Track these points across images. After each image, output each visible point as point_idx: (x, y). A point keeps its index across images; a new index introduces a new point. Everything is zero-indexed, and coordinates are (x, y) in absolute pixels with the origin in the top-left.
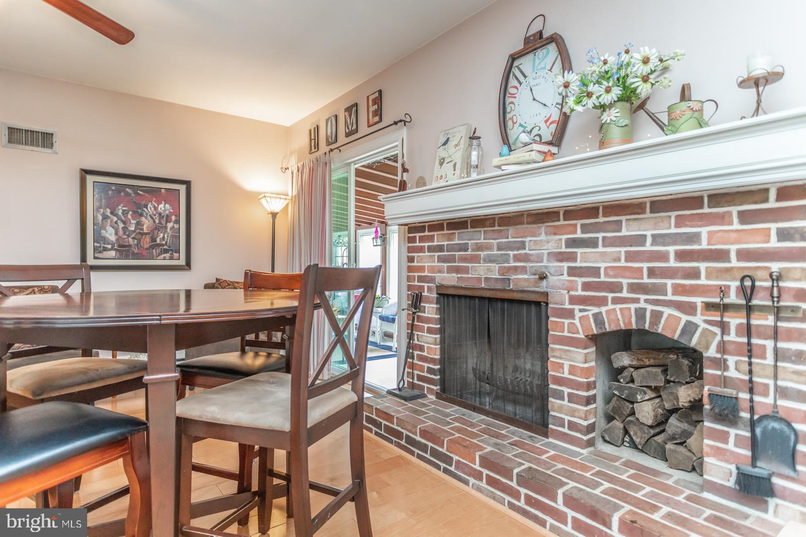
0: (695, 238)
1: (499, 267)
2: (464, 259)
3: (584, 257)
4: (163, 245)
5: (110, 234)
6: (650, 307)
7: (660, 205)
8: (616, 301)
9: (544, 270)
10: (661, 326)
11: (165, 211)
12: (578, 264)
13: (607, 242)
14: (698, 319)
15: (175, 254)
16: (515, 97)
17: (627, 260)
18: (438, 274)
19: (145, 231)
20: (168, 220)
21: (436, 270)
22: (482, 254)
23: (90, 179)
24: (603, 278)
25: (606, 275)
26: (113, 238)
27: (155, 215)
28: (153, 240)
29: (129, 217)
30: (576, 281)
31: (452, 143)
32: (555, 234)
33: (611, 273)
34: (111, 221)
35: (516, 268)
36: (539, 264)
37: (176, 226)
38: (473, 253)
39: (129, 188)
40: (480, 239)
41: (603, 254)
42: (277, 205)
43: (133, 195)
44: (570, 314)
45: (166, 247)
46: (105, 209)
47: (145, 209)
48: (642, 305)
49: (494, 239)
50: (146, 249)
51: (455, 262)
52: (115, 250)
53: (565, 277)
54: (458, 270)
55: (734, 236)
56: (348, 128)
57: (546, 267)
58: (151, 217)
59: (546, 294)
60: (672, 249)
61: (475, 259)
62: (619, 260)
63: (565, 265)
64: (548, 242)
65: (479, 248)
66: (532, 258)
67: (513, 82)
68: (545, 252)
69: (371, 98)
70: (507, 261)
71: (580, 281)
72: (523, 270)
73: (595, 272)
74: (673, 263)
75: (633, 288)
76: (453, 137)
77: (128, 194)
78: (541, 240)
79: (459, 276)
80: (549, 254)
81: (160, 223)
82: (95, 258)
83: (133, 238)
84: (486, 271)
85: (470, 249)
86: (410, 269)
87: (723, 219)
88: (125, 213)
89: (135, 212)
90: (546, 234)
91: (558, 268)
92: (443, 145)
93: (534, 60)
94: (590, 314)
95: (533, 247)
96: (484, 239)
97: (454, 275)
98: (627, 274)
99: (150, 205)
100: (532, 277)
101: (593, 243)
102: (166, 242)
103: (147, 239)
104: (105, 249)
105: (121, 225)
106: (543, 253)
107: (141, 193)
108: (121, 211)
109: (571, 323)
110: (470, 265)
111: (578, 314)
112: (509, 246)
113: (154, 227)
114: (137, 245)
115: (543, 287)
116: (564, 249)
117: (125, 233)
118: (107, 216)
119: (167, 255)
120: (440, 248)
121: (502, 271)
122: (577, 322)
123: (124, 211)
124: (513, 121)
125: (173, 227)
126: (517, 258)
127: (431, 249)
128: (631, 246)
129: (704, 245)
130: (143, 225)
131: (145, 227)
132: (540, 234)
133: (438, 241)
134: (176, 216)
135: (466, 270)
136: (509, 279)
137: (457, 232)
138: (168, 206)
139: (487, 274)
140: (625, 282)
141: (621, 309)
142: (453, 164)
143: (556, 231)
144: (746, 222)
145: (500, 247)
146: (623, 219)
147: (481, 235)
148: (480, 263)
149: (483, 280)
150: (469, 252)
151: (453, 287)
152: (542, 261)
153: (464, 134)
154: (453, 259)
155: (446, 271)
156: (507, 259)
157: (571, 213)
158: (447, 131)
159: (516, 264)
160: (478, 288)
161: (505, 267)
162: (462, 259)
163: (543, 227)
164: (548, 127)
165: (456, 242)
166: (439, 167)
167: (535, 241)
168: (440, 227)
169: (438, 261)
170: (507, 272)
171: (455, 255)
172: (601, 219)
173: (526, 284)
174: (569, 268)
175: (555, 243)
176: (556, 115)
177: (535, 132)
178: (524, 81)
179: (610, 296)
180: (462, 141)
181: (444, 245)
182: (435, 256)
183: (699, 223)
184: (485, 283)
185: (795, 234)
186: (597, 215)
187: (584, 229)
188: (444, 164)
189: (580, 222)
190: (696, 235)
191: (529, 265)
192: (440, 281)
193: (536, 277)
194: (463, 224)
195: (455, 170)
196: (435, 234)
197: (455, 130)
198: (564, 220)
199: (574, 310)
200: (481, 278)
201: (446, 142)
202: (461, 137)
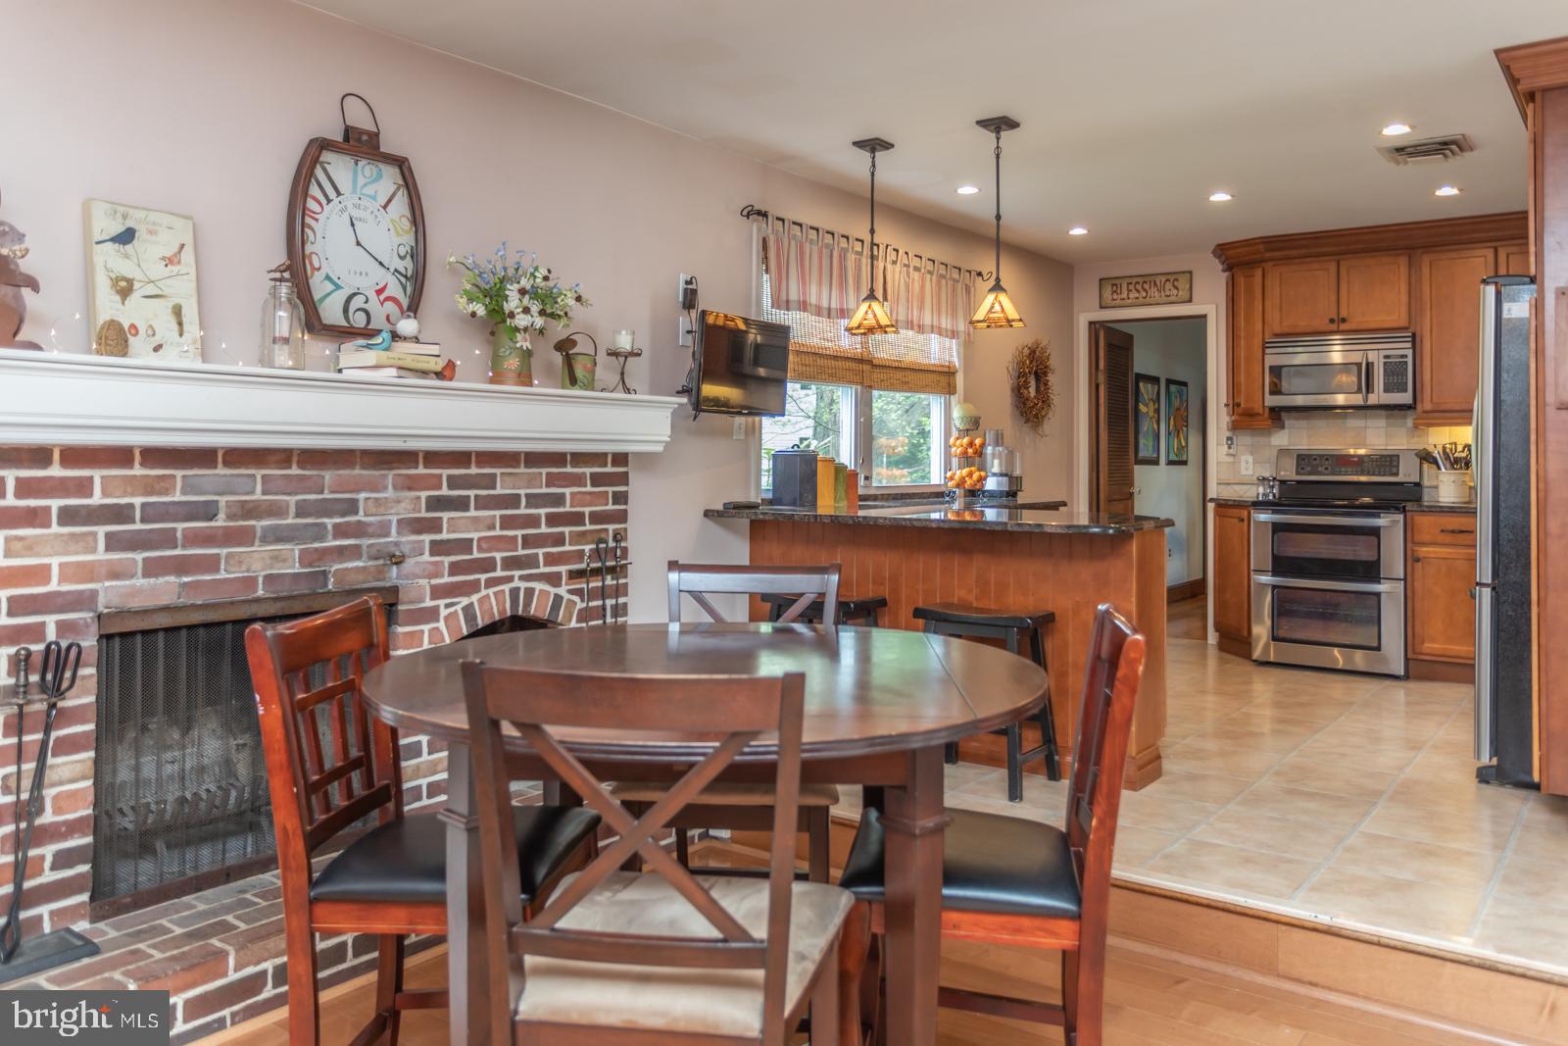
0: (562, 500)
1: (301, 551)
2: (208, 539)
3: (453, 526)
6: (523, 585)
7: (534, 459)
8: (490, 583)
9: (392, 549)
10: (521, 608)
12: (444, 536)
13: (483, 503)
14: (562, 591)
16: (317, 220)
17: (502, 528)
18: (107, 584)
21: (103, 571)
22: (260, 524)
24: (475, 554)
25: (480, 549)
30: (442, 562)
31: (147, 248)
32: (410, 489)
33: (484, 546)
35: (341, 550)
36: (382, 540)
38: (231, 524)
40: (251, 492)
41: (475, 519)
44: (435, 611)
48: (517, 583)
49: (289, 494)
51: (174, 547)
53: (426, 557)
54: (181, 566)
55: (588, 497)
57: (396, 544)
59: (398, 589)
60: (543, 512)
61: (243, 537)
62: (492, 527)
63: (427, 538)
64: (398, 501)
65: (250, 511)
66: (370, 530)
67: (312, 187)
68: (394, 519)
70: (321, 538)
71: (447, 560)
72: (355, 552)
73: (465, 545)
74: (543, 528)
75: (506, 564)
76: (151, 233)
78: (386, 498)
79: (186, 579)
80: (399, 521)
84: (268, 561)
85: (222, 515)
87: (578, 480)
90: (395, 488)
91: (416, 545)
93: (355, 170)
94: (459, 608)
95: (372, 510)
96: (265, 493)
97: (172, 579)
98: (502, 545)
100: (370, 563)
101: (462, 504)
106: (390, 520)
109: (434, 629)
110: (224, 551)
111: (444, 612)
112: (325, 509)
115: (390, 578)
116: (424, 514)
120: (121, 514)
121: (306, 558)
122: (441, 625)
124: (311, 264)
126: (340, 531)
127: (70, 516)
128: (506, 508)
129: (568, 507)
132: (385, 488)
133: (105, 494)
135: (212, 564)
136: (324, 573)
137: (179, 473)
139: (271, 568)
140: (498, 556)
141: (495, 594)
142: (171, 305)
143: (412, 484)
144: (594, 485)
145: (302, 510)
146: (498, 471)
147: (255, 486)
148: (252, 545)
149: (260, 580)
150: (220, 522)
151: (166, 609)
152: (387, 535)
153: (188, 239)
154: (168, 539)
155: (140, 572)
156: (319, 533)
157: (433, 458)
158: (121, 209)
159: (338, 543)
160: (244, 602)
161: (316, 550)
162: (194, 539)
163: (391, 474)
164: (382, 304)
165: (178, 497)
166: (118, 298)
167: (376, 499)
168: (120, 456)
169: (108, 548)
170: (320, 559)
171: (174, 530)
172: (474, 470)
173: (361, 577)
174: (433, 543)
175: (411, 504)
176: (394, 289)
177: (357, 302)
178: (336, 200)
179: (483, 577)
180: (188, 256)
181: (131, 506)
182: (94, 535)
183: (564, 483)
184: (263, 590)
185: (621, 498)
186: (467, 465)
187: (453, 482)
188: (135, 298)
189: (445, 472)
190: (563, 496)
191: (365, 542)
192: (117, 602)
193: (381, 562)
194: (203, 457)
195: (180, 324)
196: (97, 475)
197: (153, 217)
198: (426, 467)
199: (438, 607)
200: (254, 578)
201: (126, 237)
202: (183, 246)
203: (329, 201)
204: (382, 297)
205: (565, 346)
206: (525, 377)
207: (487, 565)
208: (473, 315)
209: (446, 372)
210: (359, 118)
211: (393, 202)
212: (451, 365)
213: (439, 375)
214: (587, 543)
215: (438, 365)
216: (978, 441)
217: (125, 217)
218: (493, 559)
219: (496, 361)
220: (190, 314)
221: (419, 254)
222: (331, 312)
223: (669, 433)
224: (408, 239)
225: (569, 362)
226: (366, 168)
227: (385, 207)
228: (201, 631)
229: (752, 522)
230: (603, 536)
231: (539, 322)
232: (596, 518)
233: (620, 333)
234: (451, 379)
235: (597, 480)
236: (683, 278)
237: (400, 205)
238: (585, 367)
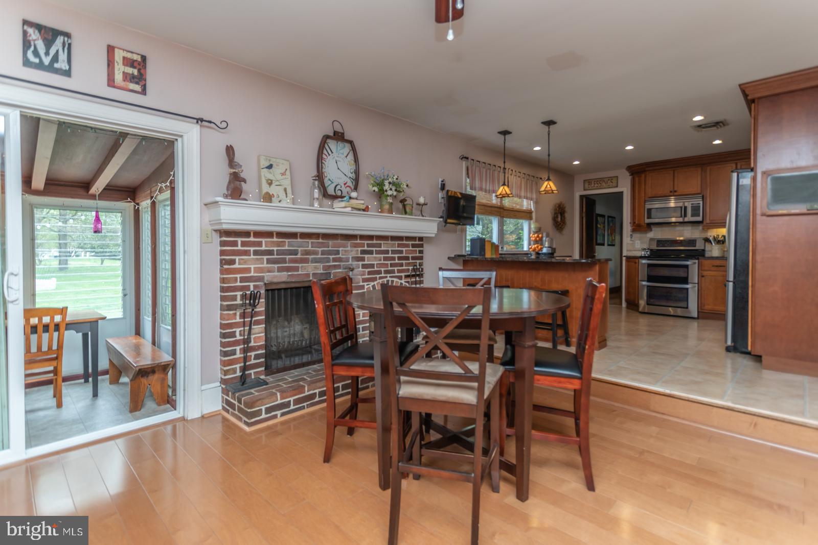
1: (323, 266)
2: (296, 261)
3: (369, 259)
6: (390, 279)
7: (394, 238)
8: (380, 278)
12: (366, 262)
13: (378, 252)
14: (403, 281)
16: (326, 161)
17: (384, 260)
18: (267, 274)
21: (266, 270)
22: (311, 257)
24: (376, 269)
30: (365, 271)
31: (276, 170)
32: (355, 247)
33: (378, 266)
35: (335, 265)
36: (347, 263)
38: (302, 257)
40: (308, 247)
41: (375, 257)
44: (363, 287)
48: (388, 278)
49: (319, 248)
51: (286, 263)
53: (361, 269)
54: (288, 269)
55: (410, 251)
56: (37, 57)
57: (351, 265)
60: (396, 256)
61: (306, 261)
62: (380, 260)
63: (361, 263)
64: (352, 251)
65: (307, 253)
66: (343, 260)
67: (324, 151)
68: (350, 257)
70: (328, 262)
71: (367, 270)
72: (338, 267)
73: (372, 266)
74: (397, 261)
76: (278, 165)
78: (348, 250)
79: (290, 273)
80: (352, 257)
84: (313, 269)
85: (299, 254)
86: (228, 271)
87: (407, 246)
90: (351, 247)
91: (357, 265)
92: (267, 168)
93: (337, 145)
94: (371, 286)
95: (344, 253)
96: (312, 247)
97: (285, 273)
98: (384, 266)
100: (343, 270)
101: (371, 252)
110: (300, 265)
111: (366, 287)
112: (329, 253)
115: (350, 275)
116: (359, 255)
120: (270, 253)
121: (325, 268)
122: (365, 290)
124: (324, 175)
126: (335, 260)
127: (256, 253)
128: (385, 254)
129: (404, 255)
132: (348, 247)
133: (266, 246)
135: (297, 269)
136: (330, 273)
137: (287, 241)
139: (314, 271)
140: (383, 269)
142: (283, 188)
143: (356, 246)
144: (412, 247)
145: (323, 253)
146: (382, 242)
147: (309, 244)
148: (308, 263)
149: (311, 274)
150: (299, 256)
151: (284, 282)
152: (349, 261)
153: (288, 167)
154: (284, 261)
155: (276, 270)
156: (328, 260)
157: (362, 237)
158: (268, 158)
159: (334, 264)
160: (307, 281)
161: (327, 266)
162: (292, 261)
163: (349, 242)
164: (346, 188)
165: (287, 248)
166: (268, 186)
167: (345, 250)
168: (269, 234)
169: (267, 263)
170: (328, 269)
171: (286, 258)
172: (375, 242)
173: (341, 275)
174: (363, 265)
175: (355, 252)
176: (349, 183)
177: (338, 187)
178: (331, 155)
179: (378, 276)
180: (288, 173)
181: (273, 250)
182: (263, 259)
183: (403, 247)
184: (312, 278)
185: (421, 252)
186: (373, 240)
187: (368, 245)
188: (273, 185)
189: (366, 242)
190: (403, 251)
191: (342, 264)
192: (270, 279)
193: (346, 270)
194: (293, 235)
195: (286, 194)
196: (263, 240)
197: (278, 161)
198: (360, 240)
199: (364, 285)
200: (309, 274)
201: (270, 167)
202: (286, 170)
203: (329, 155)
204: (346, 186)
205: (403, 201)
206: (391, 211)
207: (379, 272)
208: (374, 191)
209: (366, 209)
210: (338, 128)
211: (349, 155)
212: (367, 207)
213: (364, 210)
214: (411, 266)
215: (363, 207)
216: (540, 236)
217: (270, 160)
218: (381, 270)
219: (381, 206)
220: (289, 191)
221: (357, 172)
222: (331, 191)
223: (436, 230)
224: (354, 167)
225: (404, 206)
226: (341, 144)
227: (346, 157)
228: (294, 290)
229: (464, 261)
230: (415, 264)
231: (395, 193)
232: (413, 258)
233: (420, 197)
234: (368, 211)
235: (413, 246)
236: (440, 180)
237: (351, 156)
238: (409, 208)
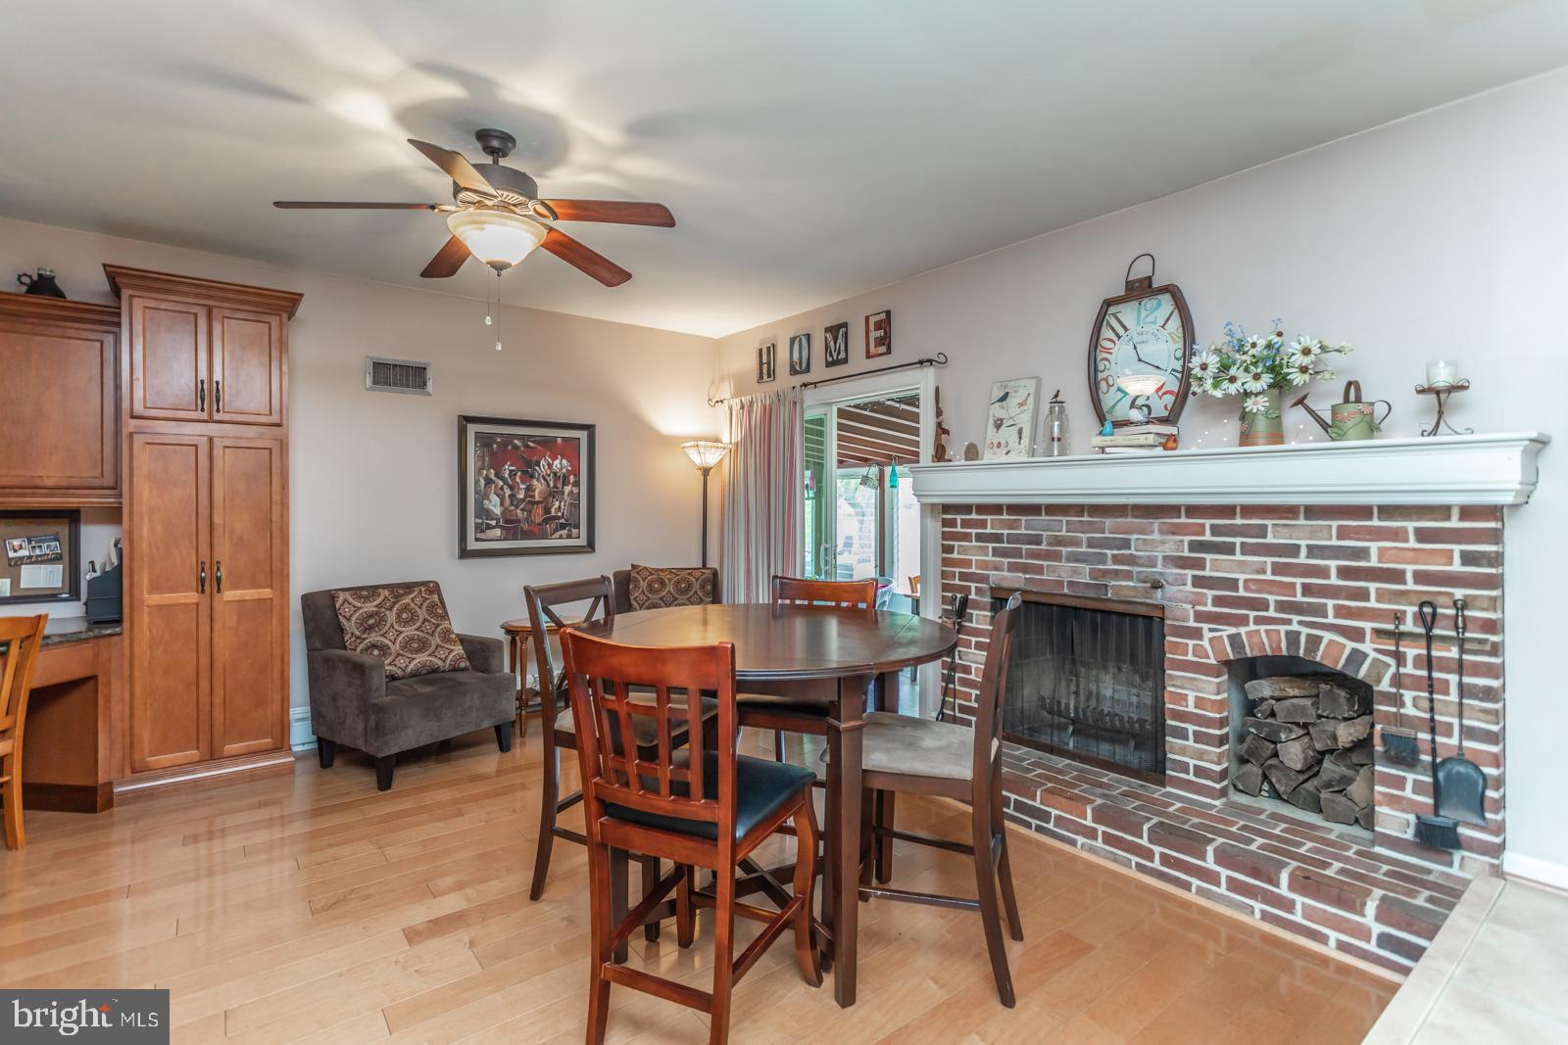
0: (1364, 554)
1: (1090, 569)
2: (1037, 555)
3: (1214, 566)
4: (559, 518)
5: (494, 505)
6: (1305, 631)
7: (1318, 511)
8: (1259, 621)
9: (1158, 577)
10: (1320, 653)
11: (561, 469)
12: (1207, 573)
13: (1247, 549)
14: (1367, 647)
15: (573, 530)
16: (1111, 353)
17: (1273, 573)
18: (994, 572)
19: (537, 499)
20: (565, 482)
21: (991, 566)
22: (1065, 550)
23: (472, 429)
24: (1242, 593)
25: (1247, 588)
26: (497, 511)
27: (549, 476)
28: (547, 511)
29: (518, 480)
30: (1205, 594)
31: (1012, 401)
32: (1174, 534)
33: (1253, 587)
34: (496, 487)
35: (1116, 572)
36: (1150, 570)
37: (575, 490)
38: (1050, 548)
39: (518, 439)
40: (1060, 531)
41: (1242, 563)
42: (711, 458)
43: (522, 448)
44: (1197, 634)
45: (562, 521)
46: (488, 470)
47: (537, 468)
48: (1295, 627)
49: (1083, 533)
50: (539, 524)
51: (1022, 558)
52: (502, 527)
53: (1189, 587)
54: (1025, 569)
55: (1410, 554)
56: (831, 355)
57: (1161, 574)
58: (545, 479)
59: (1163, 608)
60: (1333, 564)
61: (1055, 556)
62: (1264, 572)
63: (1189, 573)
64: (1164, 542)
65: (1059, 541)
66: (1140, 561)
67: (1106, 333)
68: (1160, 555)
69: (872, 320)
70: (1104, 563)
71: (1210, 594)
72: (1128, 575)
73: (1233, 584)
74: (1334, 580)
75: (1282, 607)
76: (1016, 392)
77: (516, 448)
78: (1153, 540)
79: (1027, 576)
80: (1165, 558)
81: (555, 486)
82: (477, 540)
83: (522, 510)
84: (1070, 573)
85: (1045, 543)
86: (946, 562)
88: (512, 474)
89: (525, 473)
90: (1161, 532)
91: (1179, 577)
92: (998, 401)
93: (1139, 311)
94: (1224, 634)
95: (1142, 548)
96: (1067, 531)
97: (1020, 575)
98: (1275, 589)
99: (542, 462)
100: (1140, 585)
101: (1229, 549)
102: (563, 514)
103: (540, 510)
104: (489, 527)
105: (508, 492)
106: (1156, 556)
107: (532, 444)
108: (507, 472)
109: (1198, 645)
110: (1045, 563)
111: (1207, 635)
112: (1106, 544)
113: (548, 493)
114: (527, 519)
115: (1157, 598)
116: (1186, 553)
117: (512, 504)
118: (491, 479)
119: (564, 532)
120: (998, 538)
121: (1093, 573)
122: (1206, 643)
123: (511, 471)
124: (1107, 383)
125: (572, 491)
126: (1116, 559)
127: (979, 538)
128: (1280, 556)
129: (1374, 562)
130: (534, 491)
131: (537, 493)
132: (1152, 532)
133: (992, 528)
134: (575, 475)
135: (1039, 570)
136: (1106, 586)
137: (1024, 518)
138: (565, 462)
139: (1071, 577)
140: (1272, 598)
141: (1267, 631)
142: (1018, 429)
143: (1175, 530)
144: (1422, 541)
145: (1090, 543)
146: (1269, 523)
147: (1062, 526)
148: (1061, 562)
149: (1065, 584)
150: (1045, 546)
151: (1019, 590)
152: (1155, 566)
153: (1032, 390)
154: (1018, 553)
155: (1006, 568)
156: (1102, 559)
157: (1193, 510)
158: (1004, 384)
159: (1116, 567)
160: (1058, 595)
161: (1100, 570)
162: (1032, 555)
163: (1156, 524)
164: (1160, 398)
165: (1023, 531)
166: (995, 430)
167: (1145, 540)
168: (996, 509)
169: (993, 555)
170: (1103, 576)
171: (1021, 548)
172: (1239, 521)
173: (1132, 593)
174: (1194, 577)
175: (1180, 545)
178: (1124, 335)
179: (1252, 614)
180: (1032, 399)
181: (1004, 534)
182: (988, 547)
183: (1368, 537)
184: (1068, 589)
185: (1481, 559)
186: (1233, 516)
187: (1215, 530)
188: (1004, 427)
189: (1208, 521)
190: (1365, 550)
191: (1135, 569)
192: (998, 582)
193: (1151, 585)
194: (1033, 509)
195: (1020, 438)
196: (989, 518)
197: (1020, 383)
198: (1187, 517)
199: (1201, 629)
200: (1062, 582)
201: (1004, 398)
202: (1029, 395)
203: (1119, 337)
204: (1160, 393)
207: (1257, 604)
209: (1168, 443)
211: (1169, 322)
212: (1171, 437)
213: (1161, 447)
214: (1411, 604)
217: (1005, 387)
218: (1265, 600)
220: (1026, 433)
222: (1120, 412)
224: (1182, 344)
227: (1163, 327)
232: (1429, 578)
235: (1429, 536)
237: (1175, 324)
